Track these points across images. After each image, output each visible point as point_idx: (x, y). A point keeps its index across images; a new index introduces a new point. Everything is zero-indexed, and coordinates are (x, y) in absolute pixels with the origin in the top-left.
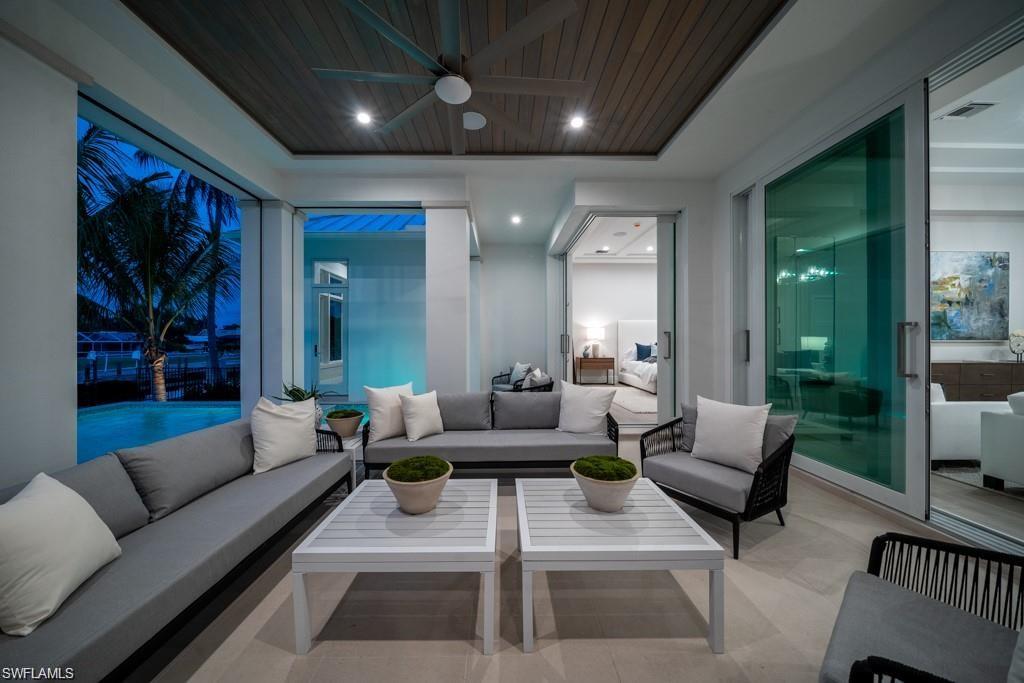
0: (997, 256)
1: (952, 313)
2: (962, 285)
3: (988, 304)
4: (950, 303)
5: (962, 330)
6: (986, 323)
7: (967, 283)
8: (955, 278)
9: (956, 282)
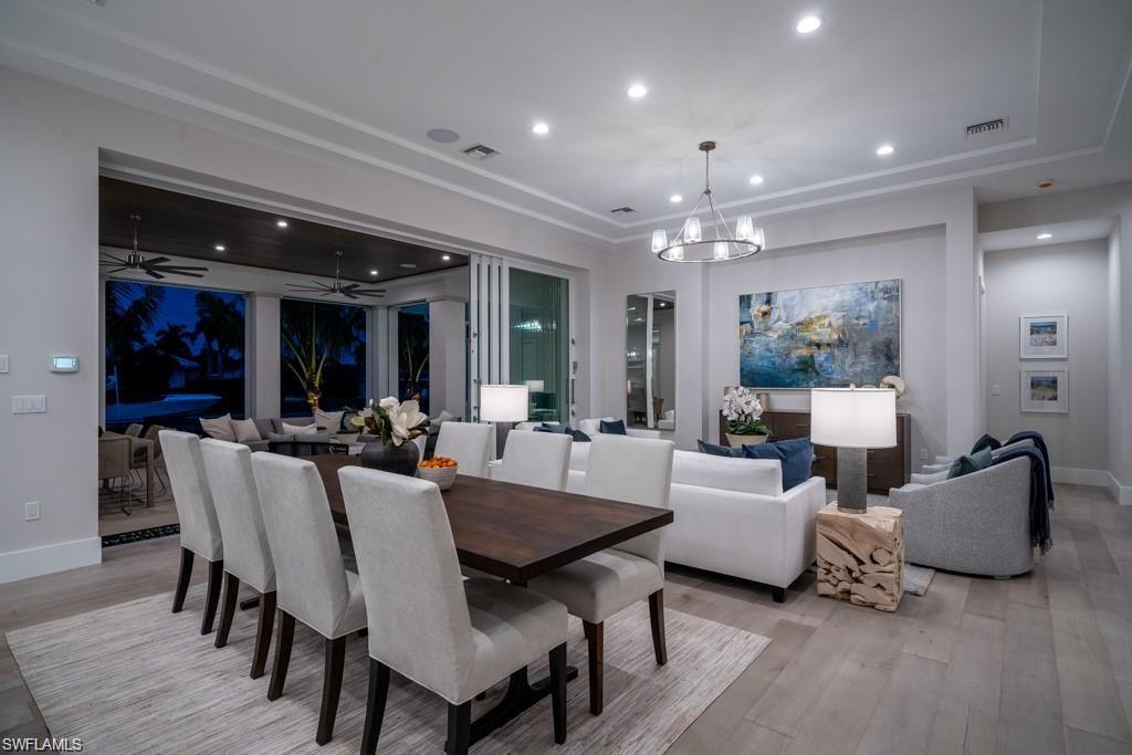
0: (880, 286)
1: (821, 357)
2: (834, 324)
3: (869, 344)
4: (818, 346)
5: (834, 376)
6: (866, 368)
7: (841, 322)
8: (825, 317)
9: (826, 322)
